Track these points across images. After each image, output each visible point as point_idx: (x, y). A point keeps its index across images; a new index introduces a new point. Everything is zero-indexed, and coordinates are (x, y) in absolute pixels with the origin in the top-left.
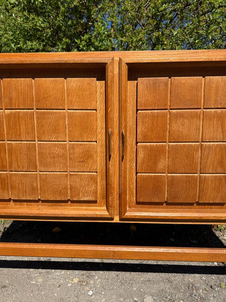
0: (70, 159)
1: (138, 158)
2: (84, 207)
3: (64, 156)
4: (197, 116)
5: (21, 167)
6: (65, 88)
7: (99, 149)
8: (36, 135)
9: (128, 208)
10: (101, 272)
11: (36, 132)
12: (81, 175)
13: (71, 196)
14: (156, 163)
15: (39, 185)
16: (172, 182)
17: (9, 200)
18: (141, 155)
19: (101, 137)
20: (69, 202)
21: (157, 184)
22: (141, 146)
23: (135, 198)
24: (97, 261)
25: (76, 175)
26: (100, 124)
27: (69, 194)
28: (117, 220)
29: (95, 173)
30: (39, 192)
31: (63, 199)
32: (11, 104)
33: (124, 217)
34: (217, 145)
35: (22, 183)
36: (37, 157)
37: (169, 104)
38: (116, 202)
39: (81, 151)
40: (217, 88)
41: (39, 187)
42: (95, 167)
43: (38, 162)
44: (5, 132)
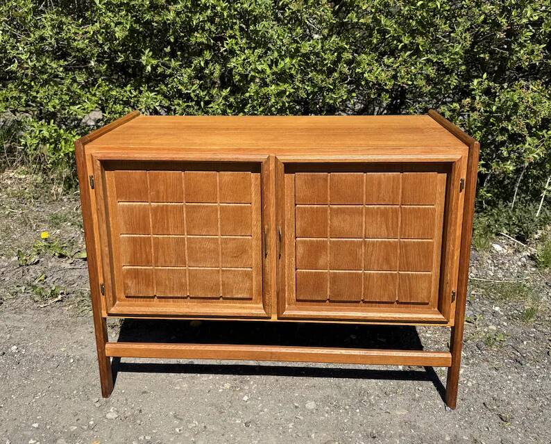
0: (223, 254)
1: (298, 254)
2: (238, 305)
3: (215, 251)
4: (360, 213)
5: (169, 261)
6: (218, 181)
7: (254, 243)
8: (185, 229)
9: (287, 306)
10: (257, 377)
11: (185, 226)
12: (235, 271)
13: (224, 294)
14: (317, 259)
15: (188, 281)
16: (335, 278)
17: (153, 297)
18: (301, 250)
19: (257, 230)
20: (221, 299)
21: (318, 282)
22: (300, 241)
23: (294, 295)
24: (252, 363)
25: (229, 270)
26: (256, 216)
27: (221, 291)
28: (274, 318)
29: (250, 269)
30: (188, 288)
31: (214, 296)
32: (158, 197)
33: (282, 316)
34: (382, 241)
35: (170, 279)
36: (186, 251)
37: (329, 199)
38: (274, 300)
39: (235, 245)
40: (379, 184)
41: (188, 283)
42: (250, 263)
43: (187, 257)
44: (151, 226)
